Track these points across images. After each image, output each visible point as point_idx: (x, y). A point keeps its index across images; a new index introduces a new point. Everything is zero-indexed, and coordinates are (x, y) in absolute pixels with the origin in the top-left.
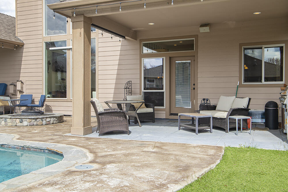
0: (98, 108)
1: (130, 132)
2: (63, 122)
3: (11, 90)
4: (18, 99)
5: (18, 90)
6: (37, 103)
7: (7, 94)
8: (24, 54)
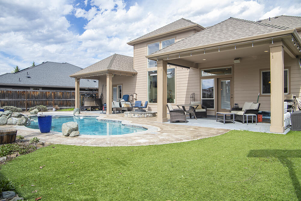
0: (169, 108)
2: (156, 116)
3: (131, 98)
4: (134, 103)
5: (134, 99)
6: (144, 106)
7: (129, 101)
8: (137, 79)
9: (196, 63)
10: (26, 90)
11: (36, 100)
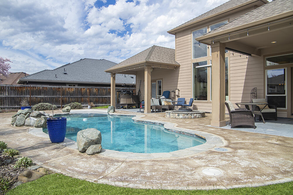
0: (230, 108)
1: (255, 127)
2: (205, 117)
3: (172, 95)
4: (176, 101)
5: (176, 95)
6: (188, 104)
7: (170, 98)
8: (180, 72)
9: (258, 48)
10: (61, 87)
11: (72, 96)
